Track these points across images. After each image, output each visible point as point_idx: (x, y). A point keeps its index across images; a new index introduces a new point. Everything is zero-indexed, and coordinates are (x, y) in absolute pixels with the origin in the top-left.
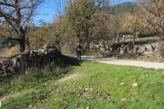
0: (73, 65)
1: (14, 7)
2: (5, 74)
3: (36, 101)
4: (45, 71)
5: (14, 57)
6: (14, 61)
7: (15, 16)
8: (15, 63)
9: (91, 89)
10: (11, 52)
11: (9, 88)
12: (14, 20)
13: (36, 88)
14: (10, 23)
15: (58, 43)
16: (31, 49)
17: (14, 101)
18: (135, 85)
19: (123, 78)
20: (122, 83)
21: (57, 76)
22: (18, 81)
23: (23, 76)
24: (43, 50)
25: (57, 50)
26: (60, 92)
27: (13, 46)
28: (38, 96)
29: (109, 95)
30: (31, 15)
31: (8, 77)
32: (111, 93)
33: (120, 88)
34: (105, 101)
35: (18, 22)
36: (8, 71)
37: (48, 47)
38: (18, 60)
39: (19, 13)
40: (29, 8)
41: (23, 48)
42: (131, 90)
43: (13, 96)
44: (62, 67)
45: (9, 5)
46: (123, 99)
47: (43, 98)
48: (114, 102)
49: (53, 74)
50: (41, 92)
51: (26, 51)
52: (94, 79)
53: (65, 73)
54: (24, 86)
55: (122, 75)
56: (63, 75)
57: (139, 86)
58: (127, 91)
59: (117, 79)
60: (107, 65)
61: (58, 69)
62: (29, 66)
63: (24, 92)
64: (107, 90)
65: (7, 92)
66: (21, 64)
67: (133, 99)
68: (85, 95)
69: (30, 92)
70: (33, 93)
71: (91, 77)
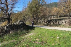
0: (31, 29)
1: (5, 5)
3: (14, 45)
4: (19, 32)
5: (5, 26)
6: (5, 28)
7: (6, 8)
8: (5, 29)
9: (39, 40)
10: (4, 24)
11: (3, 40)
12: (5, 10)
13: (15, 39)
14: (3, 11)
15: (24, 20)
16: (12, 23)
17: (5, 45)
18: (58, 38)
19: (52, 35)
20: (52, 37)
21: (24, 34)
22: (7, 36)
23: (9, 34)
25: (24, 23)
26: (25, 41)
27: (5, 21)
28: (16, 43)
29: (47, 42)
30: (12, 8)
31: (2, 35)
32: (47, 41)
33: (51, 39)
34: (45, 45)
35: (7, 11)
36: (2, 32)
38: (7, 27)
39: (7, 7)
40: (12, 5)
41: (9, 22)
42: (56, 40)
43: (5, 43)
44: (26, 30)
45: (3, 4)
46: (53, 44)
47: (18, 44)
48: (49, 45)
49: (22, 33)
50: (17, 41)
52: (40, 35)
54: (9, 38)
57: (60, 38)
58: (54, 41)
59: (50, 35)
60: (46, 29)
61: (24, 31)
62: (11, 30)
63: (10, 41)
64: (46, 40)
66: (8, 29)
67: (57, 44)
68: (36, 42)
69: (12, 41)
70: (14, 42)
71: (39, 34)
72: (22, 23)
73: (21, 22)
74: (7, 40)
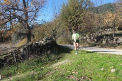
0: (65, 53)
1: (24, 11)
2: (15, 59)
4: (44, 58)
5: (22, 47)
8: (22, 51)
9: (77, 73)
12: (23, 20)
13: (35, 70)
15: (54, 36)
18: (113, 70)
19: (103, 64)
20: (102, 69)
21: (52, 62)
22: (23, 65)
23: (27, 61)
24: (42, 42)
26: (53, 75)
28: (36, 77)
30: (35, 16)
33: (100, 73)
35: (26, 21)
37: (47, 39)
38: (24, 49)
40: (34, 11)
41: (29, 40)
42: (110, 75)
43: (19, 76)
44: (56, 54)
47: (40, 78)
49: (49, 60)
50: (39, 74)
51: (30, 43)
52: (80, 65)
53: (58, 59)
54: (27, 69)
55: (102, 62)
56: (56, 60)
57: (117, 72)
58: (106, 76)
59: (98, 65)
61: (53, 56)
63: (27, 74)
65: (15, 73)
66: (26, 52)
68: (72, 77)
69: (31, 73)
70: (33, 74)
71: (78, 63)
72: (49, 43)
73: (48, 40)
74: (24, 72)
